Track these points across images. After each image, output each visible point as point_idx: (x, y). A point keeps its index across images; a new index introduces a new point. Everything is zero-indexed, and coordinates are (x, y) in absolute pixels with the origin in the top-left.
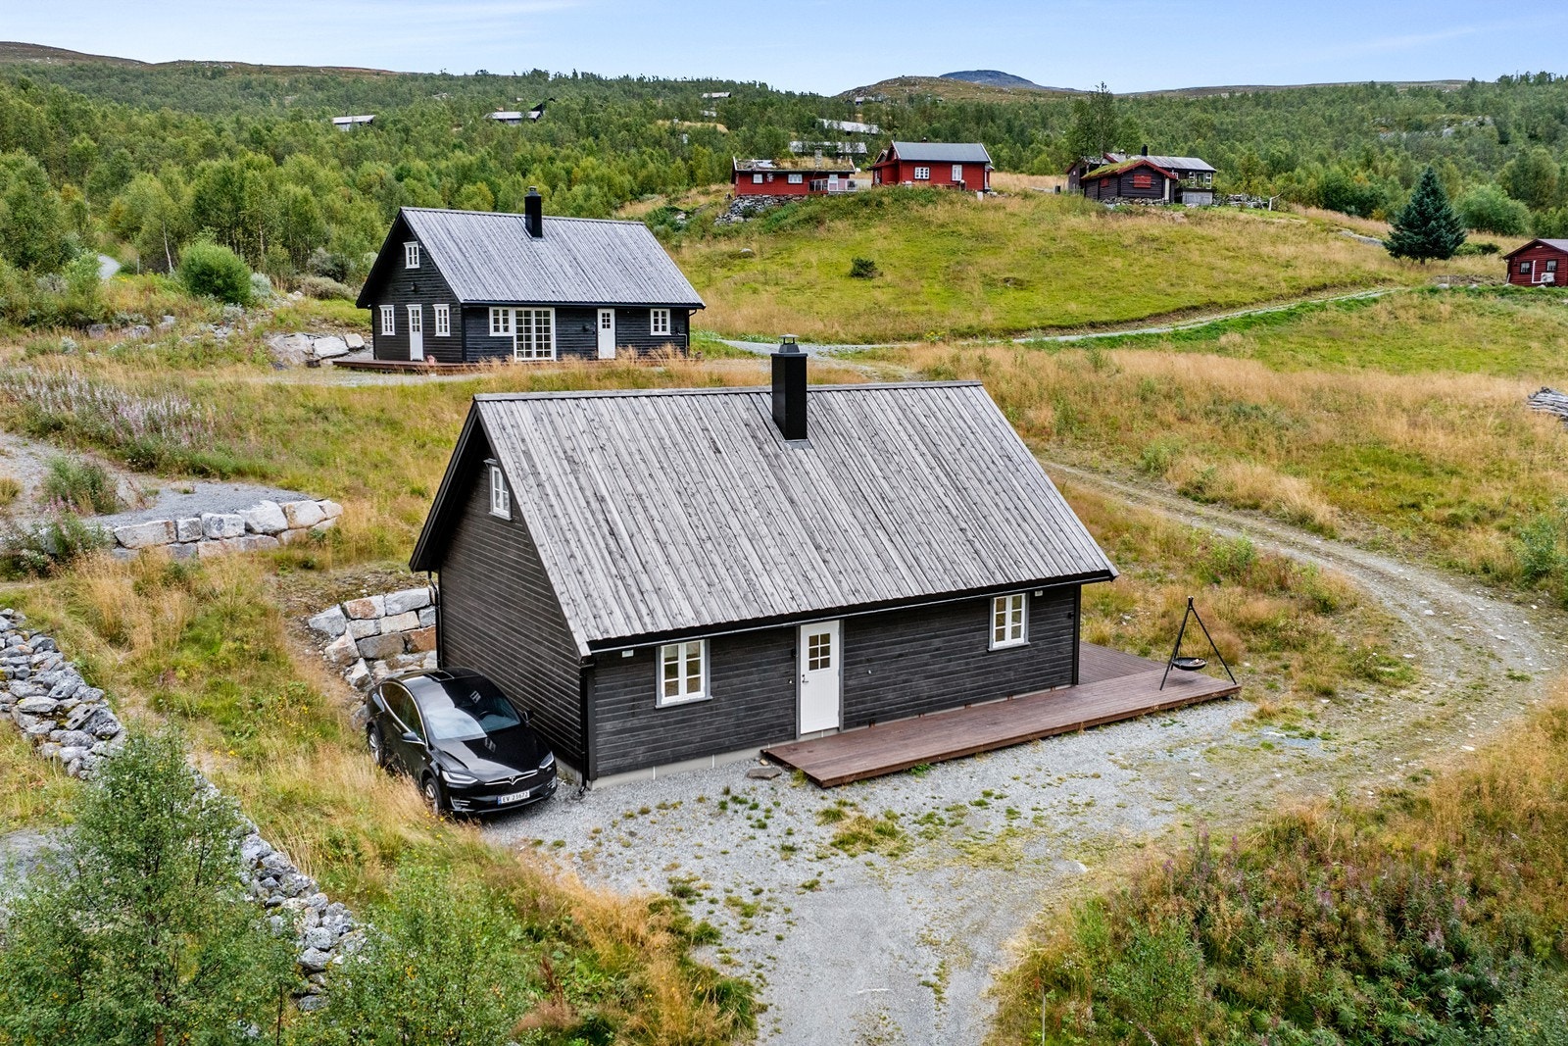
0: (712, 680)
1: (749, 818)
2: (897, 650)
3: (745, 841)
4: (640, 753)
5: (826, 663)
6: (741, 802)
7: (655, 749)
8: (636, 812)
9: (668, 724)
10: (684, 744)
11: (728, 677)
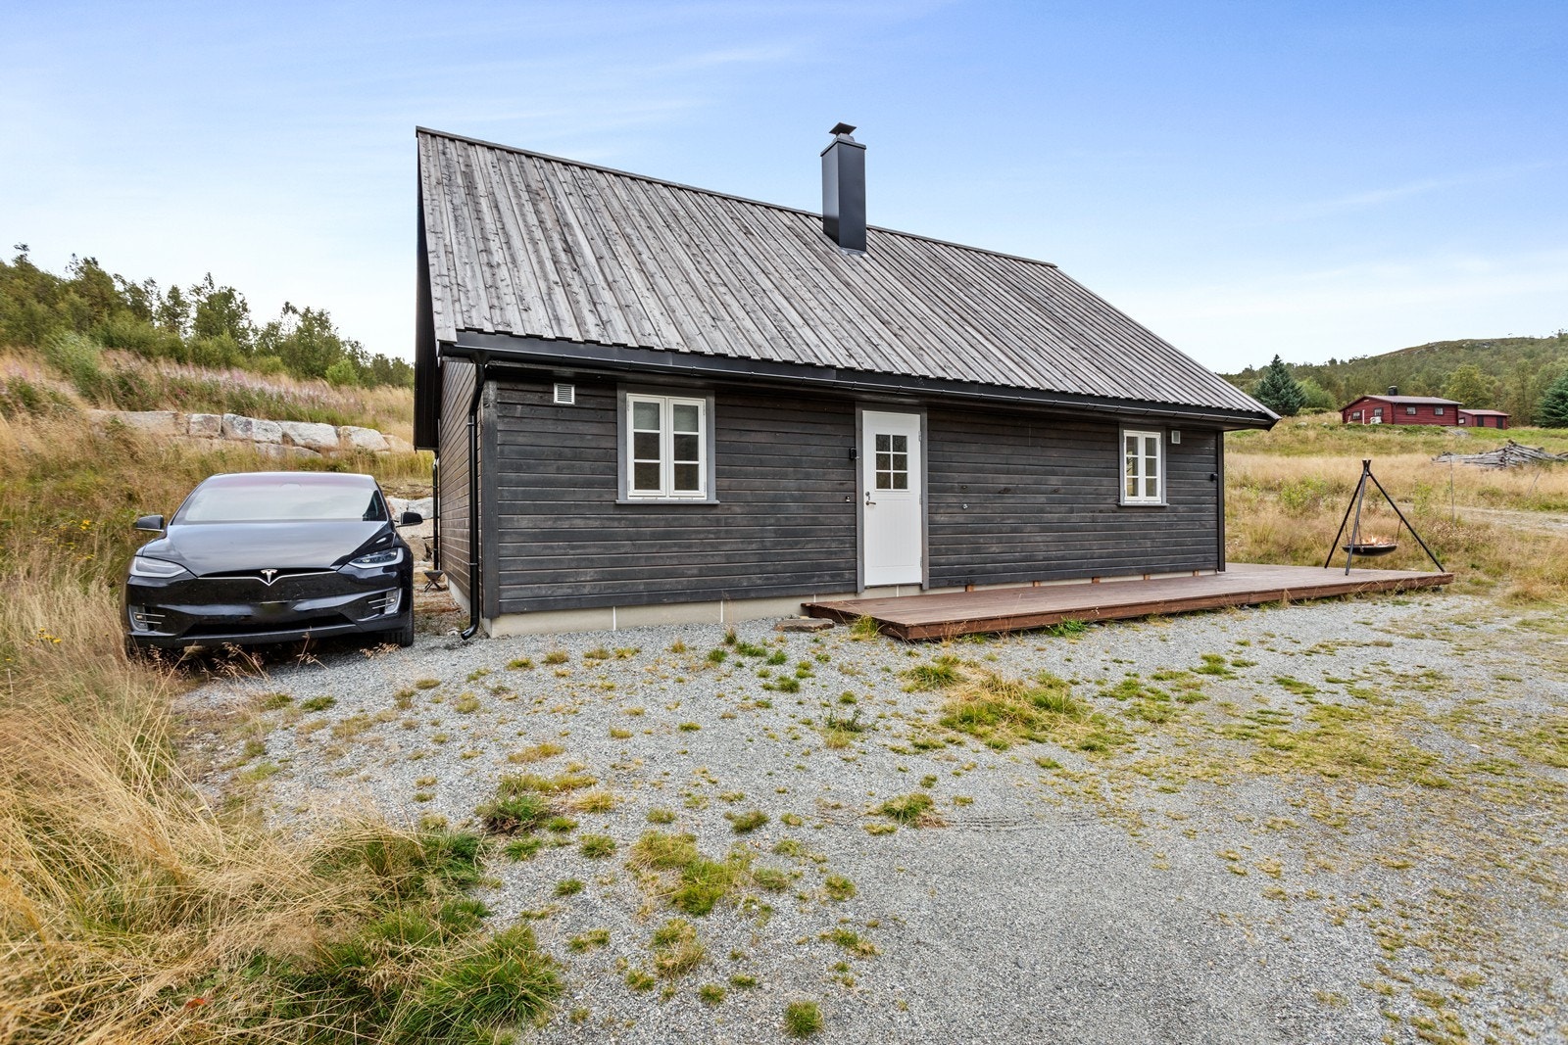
0: (719, 474)
1: (764, 676)
2: (1003, 481)
3: (745, 709)
4: (588, 580)
5: (901, 482)
6: (753, 654)
7: (614, 577)
8: (537, 658)
9: (639, 536)
10: (669, 575)
11: (747, 476)
